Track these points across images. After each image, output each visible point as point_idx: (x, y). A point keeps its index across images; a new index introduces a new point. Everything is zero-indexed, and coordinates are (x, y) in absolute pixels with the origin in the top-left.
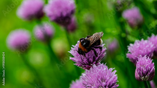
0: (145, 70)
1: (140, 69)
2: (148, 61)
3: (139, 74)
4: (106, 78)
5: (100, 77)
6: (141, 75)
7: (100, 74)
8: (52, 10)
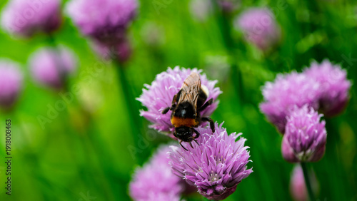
0: (307, 138)
1: (295, 135)
2: (312, 118)
3: (294, 145)
4: (225, 155)
5: (213, 153)
6: (298, 148)
7: (212, 146)
8: (86, 10)
